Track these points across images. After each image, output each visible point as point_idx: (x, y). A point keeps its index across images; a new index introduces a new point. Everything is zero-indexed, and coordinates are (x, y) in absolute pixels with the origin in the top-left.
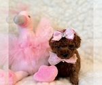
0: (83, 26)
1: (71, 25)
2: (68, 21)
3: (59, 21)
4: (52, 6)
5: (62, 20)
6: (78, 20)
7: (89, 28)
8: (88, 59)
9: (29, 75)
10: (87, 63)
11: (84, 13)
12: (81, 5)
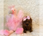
0: (34, 12)
1: (30, 12)
2: (28, 10)
3: (25, 10)
4: (22, 5)
5: (26, 10)
6: (32, 10)
7: (36, 12)
8: (37, 24)
9: (14, 32)
10: (36, 26)
11: (34, 7)
12: (33, 4)
